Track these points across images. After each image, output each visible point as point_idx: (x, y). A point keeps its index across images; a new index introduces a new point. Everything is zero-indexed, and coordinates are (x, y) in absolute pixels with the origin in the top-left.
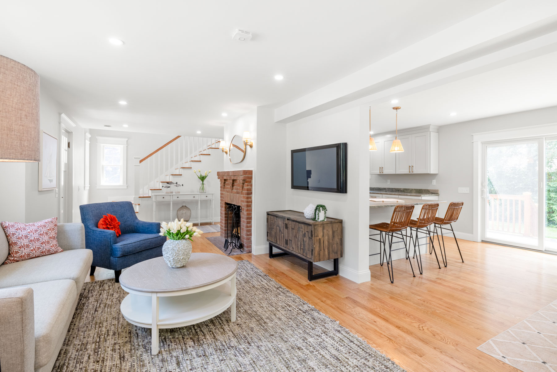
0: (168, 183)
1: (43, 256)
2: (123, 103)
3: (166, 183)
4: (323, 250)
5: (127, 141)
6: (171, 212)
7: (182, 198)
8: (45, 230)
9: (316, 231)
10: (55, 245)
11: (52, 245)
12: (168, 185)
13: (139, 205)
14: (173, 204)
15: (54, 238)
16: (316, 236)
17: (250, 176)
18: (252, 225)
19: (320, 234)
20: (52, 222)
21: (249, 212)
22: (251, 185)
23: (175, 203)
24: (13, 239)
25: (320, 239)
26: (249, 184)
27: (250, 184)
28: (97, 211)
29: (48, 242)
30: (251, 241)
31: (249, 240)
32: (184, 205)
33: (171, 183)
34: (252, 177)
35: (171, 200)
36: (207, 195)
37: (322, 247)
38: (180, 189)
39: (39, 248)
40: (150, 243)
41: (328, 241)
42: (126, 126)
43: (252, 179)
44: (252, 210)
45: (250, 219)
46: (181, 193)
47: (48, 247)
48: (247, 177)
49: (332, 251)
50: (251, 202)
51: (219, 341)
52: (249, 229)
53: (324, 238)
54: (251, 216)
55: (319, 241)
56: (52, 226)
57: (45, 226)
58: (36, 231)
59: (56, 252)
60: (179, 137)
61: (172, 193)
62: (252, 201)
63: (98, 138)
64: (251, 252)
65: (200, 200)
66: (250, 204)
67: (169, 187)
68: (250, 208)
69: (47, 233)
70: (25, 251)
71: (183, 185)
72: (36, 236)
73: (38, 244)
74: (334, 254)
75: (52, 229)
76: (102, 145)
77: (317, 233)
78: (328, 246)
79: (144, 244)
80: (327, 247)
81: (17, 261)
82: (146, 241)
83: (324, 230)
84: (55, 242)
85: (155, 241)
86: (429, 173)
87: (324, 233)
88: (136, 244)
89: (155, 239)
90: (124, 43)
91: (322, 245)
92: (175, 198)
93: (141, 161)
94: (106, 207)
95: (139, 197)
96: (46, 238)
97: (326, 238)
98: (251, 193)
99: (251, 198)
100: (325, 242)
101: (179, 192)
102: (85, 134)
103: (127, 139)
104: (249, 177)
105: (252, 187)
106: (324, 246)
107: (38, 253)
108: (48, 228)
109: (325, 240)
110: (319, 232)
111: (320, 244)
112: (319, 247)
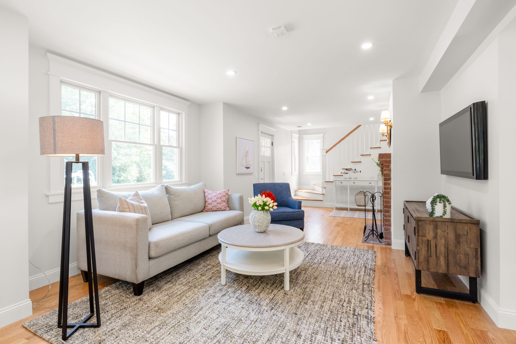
0: (347, 170)
1: (218, 211)
2: (285, 108)
3: (345, 170)
4: (435, 257)
5: (323, 136)
6: (348, 196)
7: (358, 184)
8: (220, 196)
9: (421, 229)
10: (224, 206)
11: (222, 205)
12: (347, 172)
13: (325, 188)
14: (350, 189)
15: (225, 201)
16: (420, 234)
17: (388, 160)
18: (391, 215)
19: (429, 233)
20: (225, 192)
21: (388, 200)
22: (390, 170)
23: (352, 189)
24: (207, 199)
25: (428, 240)
26: (386, 169)
27: (388, 169)
28: (263, 188)
29: (221, 203)
30: (391, 233)
31: (387, 231)
32: (361, 191)
33: (350, 170)
34: (391, 161)
35: (349, 185)
36: (370, 182)
37: (432, 252)
38: (357, 175)
39: (216, 206)
40: (287, 216)
41: (445, 246)
42: (309, 124)
43: (391, 163)
44: (391, 198)
45: (388, 208)
46: (358, 180)
47: (220, 206)
48: (384, 161)
49: (456, 263)
50: (390, 189)
51: (258, 297)
52: (387, 218)
53: (437, 240)
54: (390, 205)
55: (427, 243)
56: (224, 194)
57: (220, 194)
58: (216, 196)
59: (225, 210)
60: (359, 126)
61: (351, 178)
62: (391, 187)
63: (304, 136)
64: (391, 245)
65: (377, 187)
66: (389, 190)
67: (347, 173)
68: (389, 195)
69: (220, 198)
70: (210, 206)
71: (360, 171)
72: (215, 199)
73: (215, 204)
74: (459, 268)
75: (224, 196)
76: (306, 141)
77: (422, 231)
78: (445, 253)
79: (282, 215)
80: (443, 255)
81: (207, 211)
82: (283, 213)
83: (437, 229)
84: (224, 204)
85: (292, 215)
87: (437, 234)
88: (275, 214)
89: (292, 213)
90: (236, 72)
91: (433, 249)
92: (351, 183)
93: (327, 152)
94: (270, 186)
95: (325, 182)
96: (220, 201)
97: (441, 242)
98: (390, 179)
99: (389, 184)
100: (438, 246)
101: (357, 178)
102: (292, 134)
103: (323, 135)
104: (386, 160)
105: (391, 172)
106: (438, 252)
107: (215, 209)
108: (222, 195)
109: (438, 244)
110: (426, 231)
111: (429, 247)
112: (428, 251)
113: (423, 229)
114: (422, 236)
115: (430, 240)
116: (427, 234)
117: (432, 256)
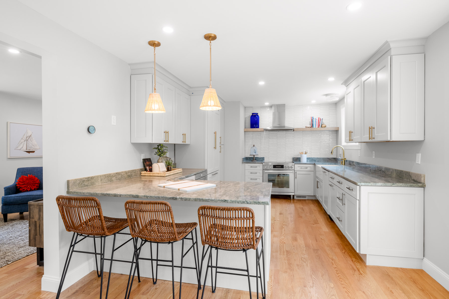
16: (31, 217)
19: (36, 215)
25: (35, 221)
37: (38, 231)
53: (40, 221)
55: (35, 224)
77: (32, 214)
83: (40, 212)
86: (389, 139)
87: (40, 215)
91: (38, 229)
109: (41, 224)
110: (34, 214)
111: (36, 227)
112: (35, 230)
113: (33, 212)
114: (32, 218)
115: (37, 221)
116: (35, 216)
117: (38, 235)
